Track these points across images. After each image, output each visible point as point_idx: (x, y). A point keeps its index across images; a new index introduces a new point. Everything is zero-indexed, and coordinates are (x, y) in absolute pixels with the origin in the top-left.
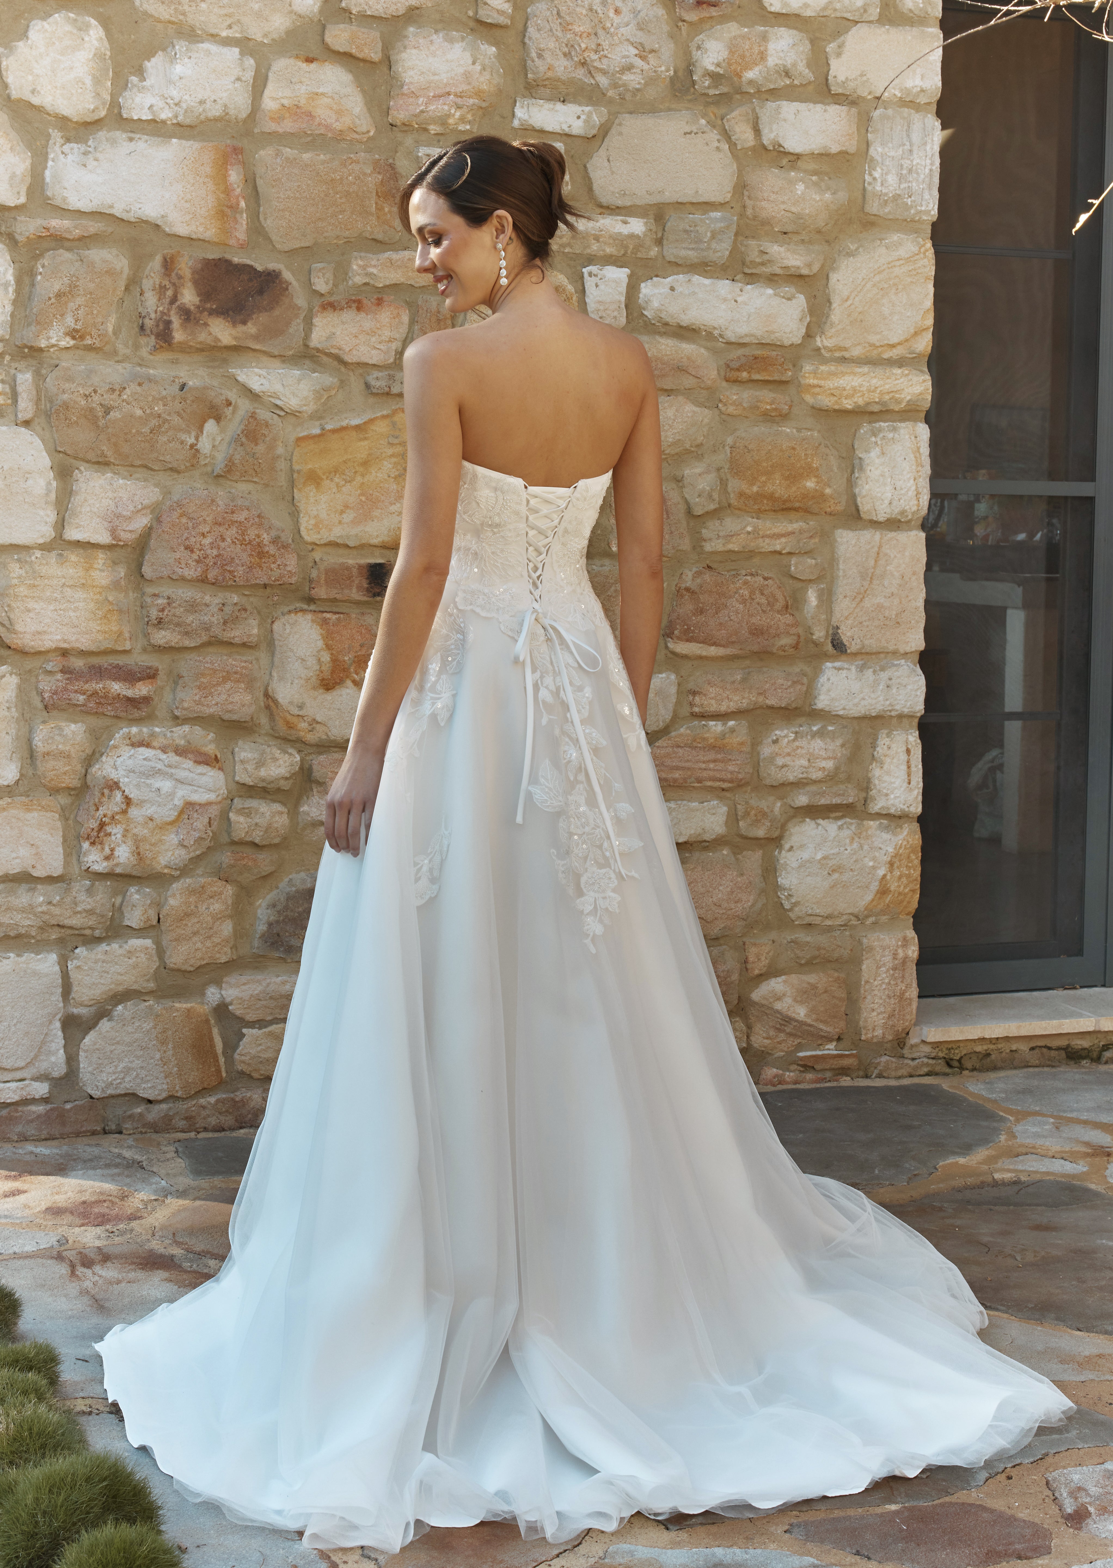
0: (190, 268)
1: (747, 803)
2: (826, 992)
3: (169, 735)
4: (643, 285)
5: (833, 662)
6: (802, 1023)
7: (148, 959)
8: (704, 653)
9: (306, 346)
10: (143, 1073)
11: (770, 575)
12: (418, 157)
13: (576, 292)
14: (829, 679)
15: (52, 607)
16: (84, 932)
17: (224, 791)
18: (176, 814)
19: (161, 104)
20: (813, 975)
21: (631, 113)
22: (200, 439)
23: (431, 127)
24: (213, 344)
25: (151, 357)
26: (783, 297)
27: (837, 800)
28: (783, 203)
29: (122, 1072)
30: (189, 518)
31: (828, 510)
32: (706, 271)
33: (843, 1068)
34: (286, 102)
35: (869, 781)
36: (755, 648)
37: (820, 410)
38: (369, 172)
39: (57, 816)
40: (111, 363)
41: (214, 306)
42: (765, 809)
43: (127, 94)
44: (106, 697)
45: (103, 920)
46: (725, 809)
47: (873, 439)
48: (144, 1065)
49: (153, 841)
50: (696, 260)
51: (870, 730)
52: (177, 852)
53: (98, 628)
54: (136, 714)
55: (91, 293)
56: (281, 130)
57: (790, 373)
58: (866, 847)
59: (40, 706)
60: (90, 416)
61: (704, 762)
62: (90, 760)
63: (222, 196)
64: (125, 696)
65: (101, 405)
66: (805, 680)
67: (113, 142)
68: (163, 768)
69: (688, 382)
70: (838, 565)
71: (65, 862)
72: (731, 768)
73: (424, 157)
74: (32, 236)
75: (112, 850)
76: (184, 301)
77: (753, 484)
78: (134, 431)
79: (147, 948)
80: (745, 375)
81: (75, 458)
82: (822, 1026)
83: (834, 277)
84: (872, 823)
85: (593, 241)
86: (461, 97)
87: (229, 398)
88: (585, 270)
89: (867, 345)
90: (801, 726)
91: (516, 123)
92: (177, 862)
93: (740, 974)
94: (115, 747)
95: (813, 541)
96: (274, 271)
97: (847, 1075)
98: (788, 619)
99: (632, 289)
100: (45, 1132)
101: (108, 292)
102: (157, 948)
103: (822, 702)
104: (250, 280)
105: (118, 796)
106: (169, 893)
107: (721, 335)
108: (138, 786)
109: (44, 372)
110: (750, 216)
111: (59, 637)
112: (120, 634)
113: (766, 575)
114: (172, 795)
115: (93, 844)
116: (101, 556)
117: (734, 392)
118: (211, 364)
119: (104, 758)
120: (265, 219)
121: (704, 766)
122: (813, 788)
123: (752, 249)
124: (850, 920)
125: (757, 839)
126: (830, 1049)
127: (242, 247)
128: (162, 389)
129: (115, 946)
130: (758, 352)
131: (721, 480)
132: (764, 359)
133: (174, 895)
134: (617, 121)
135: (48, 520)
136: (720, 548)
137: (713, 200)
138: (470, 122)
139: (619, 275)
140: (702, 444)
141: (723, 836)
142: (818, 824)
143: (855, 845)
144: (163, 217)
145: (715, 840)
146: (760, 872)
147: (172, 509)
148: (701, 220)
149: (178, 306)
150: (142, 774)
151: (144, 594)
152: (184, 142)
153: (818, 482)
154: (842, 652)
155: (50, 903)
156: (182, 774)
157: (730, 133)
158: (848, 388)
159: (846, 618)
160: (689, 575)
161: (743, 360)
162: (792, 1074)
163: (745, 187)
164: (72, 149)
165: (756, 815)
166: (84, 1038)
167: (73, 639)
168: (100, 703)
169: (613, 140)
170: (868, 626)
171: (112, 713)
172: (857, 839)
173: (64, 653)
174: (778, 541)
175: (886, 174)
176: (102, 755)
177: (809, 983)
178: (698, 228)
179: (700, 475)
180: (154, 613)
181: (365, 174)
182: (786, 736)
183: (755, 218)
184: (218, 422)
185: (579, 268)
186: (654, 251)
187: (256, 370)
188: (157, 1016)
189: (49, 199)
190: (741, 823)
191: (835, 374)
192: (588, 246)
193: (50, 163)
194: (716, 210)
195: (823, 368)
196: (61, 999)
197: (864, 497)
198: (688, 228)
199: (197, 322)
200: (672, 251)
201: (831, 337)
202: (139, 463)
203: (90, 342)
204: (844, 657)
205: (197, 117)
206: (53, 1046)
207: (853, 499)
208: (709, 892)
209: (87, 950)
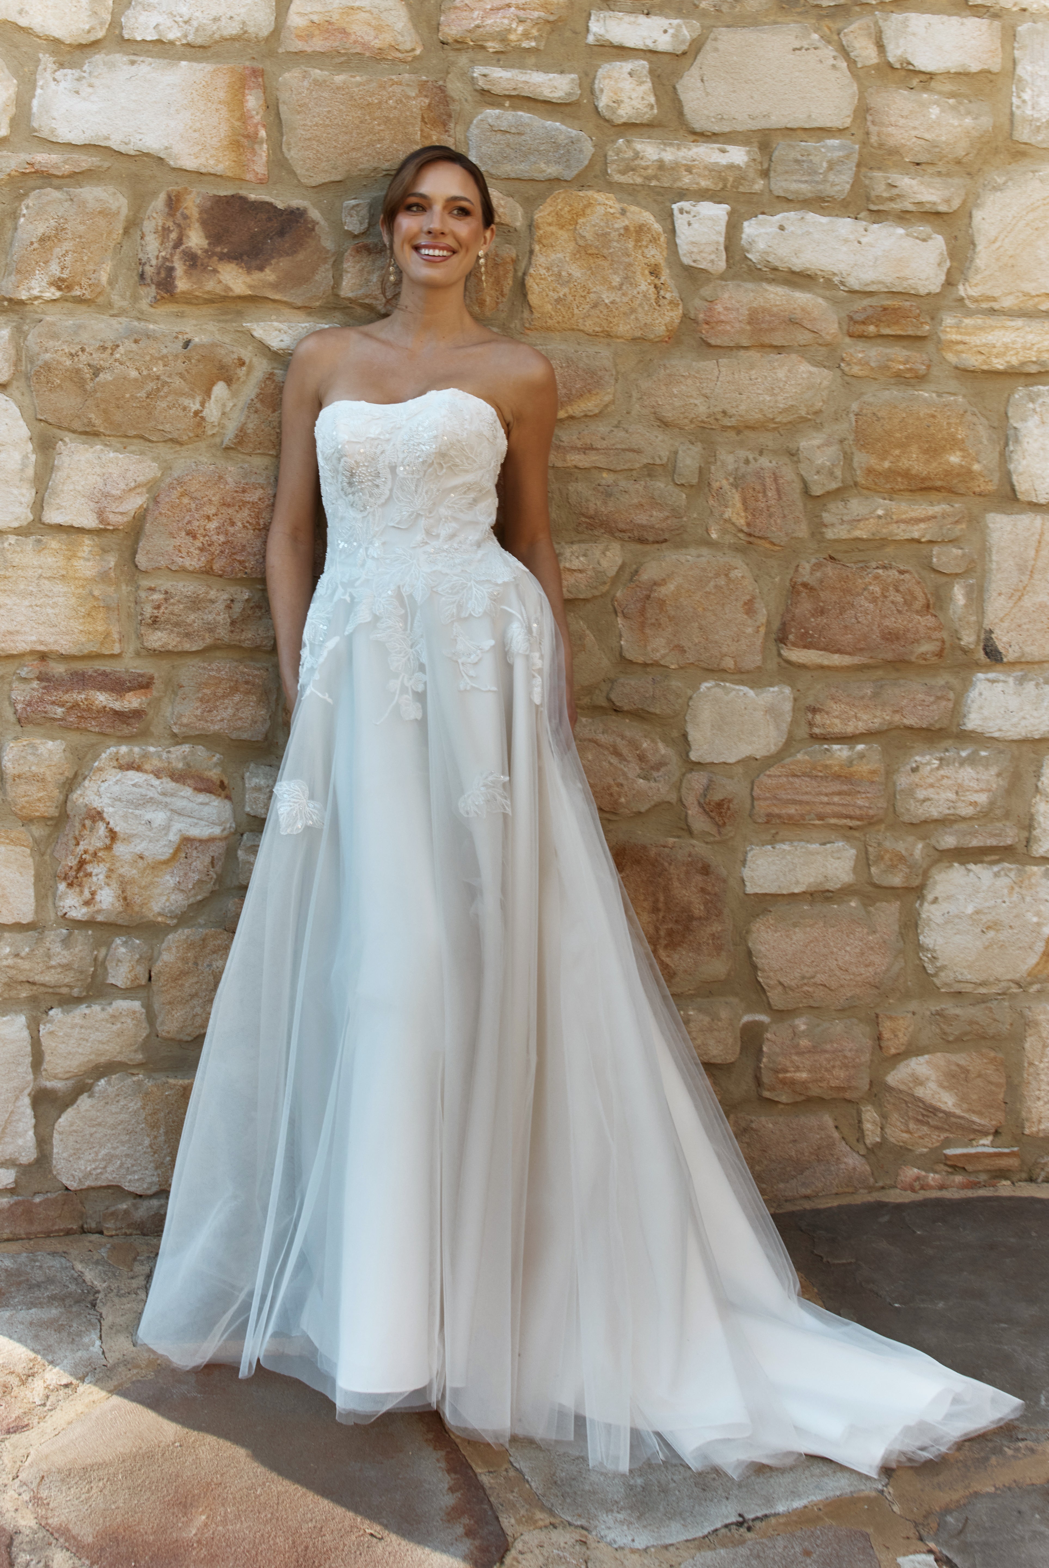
0: (198, 206)
1: (879, 844)
2: (979, 1076)
3: (165, 755)
4: (746, 224)
5: (986, 673)
6: (948, 1114)
7: (137, 1025)
8: (826, 662)
9: (337, 296)
10: (129, 1162)
11: (906, 568)
12: (473, 78)
13: (665, 232)
14: (981, 694)
15: (27, 603)
16: (58, 990)
17: (230, 825)
18: (171, 851)
19: (169, 22)
20: (964, 1055)
21: (728, 27)
22: (207, 405)
23: (489, 44)
24: (223, 294)
25: (152, 310)
26: (917, 238)
27: (991, 842)
28: (915, 128)
29: (103, 1159)
30: (192, 498)
31: (977, 490)
32: (822, 208)
33: (1001, 1170)
34: (315, 18)
35: (1032, 818)
36: (890, 656)
37: (966, 370)
38: (414, 94)
39: (28, 851)
40: (105, 317)
41: (226, 250)
42: (903, 852)
43: (129, 12)
44: (89, 710)
45: (82, 977)
46: (853, 852)
47: (1031, 405)
48: (131, 1152)
49: (144, 883)
50: (810, 195)
51: (1032, 755)
52: (173, 897)
53: (81, 628)
54: (126, 730)
55: (80, 237)
56: (309, 50)
57: (927, 327)
58: (1028, 899)
59: (12, 718)
60: (76, 378)
61: (826, 795)
62: (71, 784)
63: (237, 124)
64: (111, 709)
65: (89, 365)
66: (951, 695)
67: (111, 66)
68: (156, 796)
69: (803, 337)
70: (990, 555)
71: (37, 906)
72: (860, 802)
73: (480, 78)
74: (13, 173)
75: (93, 894)
76: (190, 244)
77: (884, 459)
78: (127, 396)
79: (134, 1012)
80: (872, 329)
81: (60, 428)
82: (975, 1118)
83: (978, 215)
84: (1035, 869)
85: (685, 173)
86: (524, 9)
87: (242, 356)
88: (675, 207)
89: (1020, 294)
90: (947, 750)
91: (591, 39)
92: (173, 908)
93: (872, 1054)
94: (100, 769)
95: (959, 527)
96: (298, 209)
97: (1006, 1179)
98: (928, 621)
99: (733, 228)
100: (7, 1231)
101: (102, 235)
102: (147, 1012)
103: (973, 722)
104: (269, 219)
105: (101, 829)
106: (164, 945)
107: (842, 283)
108: (125, 817)
109: (26, 328)
110: (875, 144)
111: (34, 638)
112: (108, 635)
113: (902, 568)
114: (167, 828)
115: (70, 885)
116: (87, 542)
117: (859, 348)
118: (223, 317)
119: (86, 783)
120: (289, 150)
121: (825, 799)
122: (963, 826)
123: (878, 183)
124: (1009, 988)
125: (893, 888)
126: (984, 1145)
127: (261, 182)
128: (162, 347)
129: (96, 1008)
130: (888, 303)
131: (845, 453)
132: (895, 310)
133: (169, 949)
134: (712, 36)
135: (23, 500)
136: (844, 535)
137: (829, 125)
138: (535, 38)
139: (717, 212)
140: (821, 411)
141: (851, 885)
142: (969, 870)
143: (1015, 897)
144: (166, 148)
145: (841, 890)
146: (896, 928)
147: (171, 487)
148: (815, 148)
149: (183, 251)
150: (130, 802)
151: (138, 588)
152: (195, 64)
153: (963, 457)
154: (996, 660)
155: (17, 955)
156: (179, 803)
157: (849, 49)
158: (998, 345)
159: (1002, 620)
160: (806, 568)
161: (870, 311)
162: (937, 1176)
163: (868, 110)
164: (65, 75)
165: (891, 860)
166: (59, 1117)
167: (52, 640)
168: (82, 717)
169: (707, 57)
170: (1028, 630)
171: (97, 729)
172: (1017, 889)
173: (43, 657)
174: (916, 527)
175: (1038, 96)
176: (84, 779)
177: (958, 1065)
178: (811, 157)
179: (818, 447)
180: (148, 611)
181: (408, 97)
182: (928, 763)
183: (881, 146)
184: (229, 385)
185: (668, 204)
186: (759, 185)
187: (276, 324)
188: (147, 1094)
189: (36, 131)
190: (873, 870)
191: (981, 328)
192: (679, 179)
193: (39, 91)
194: (834, 137)
195: (967, 321)
196: (30, 1070)
197: (1021, 474)
198: (799, 157)
199: (205, 268)
200: (781, 184)
201: (976, 285)
202: (133, 433)
203: (78, 293)
204: (999, 667)
205: (211, 36)
206: (21, 1126)
207: (1007, 475)
208: (832, 953)
209: (63, 1012)
